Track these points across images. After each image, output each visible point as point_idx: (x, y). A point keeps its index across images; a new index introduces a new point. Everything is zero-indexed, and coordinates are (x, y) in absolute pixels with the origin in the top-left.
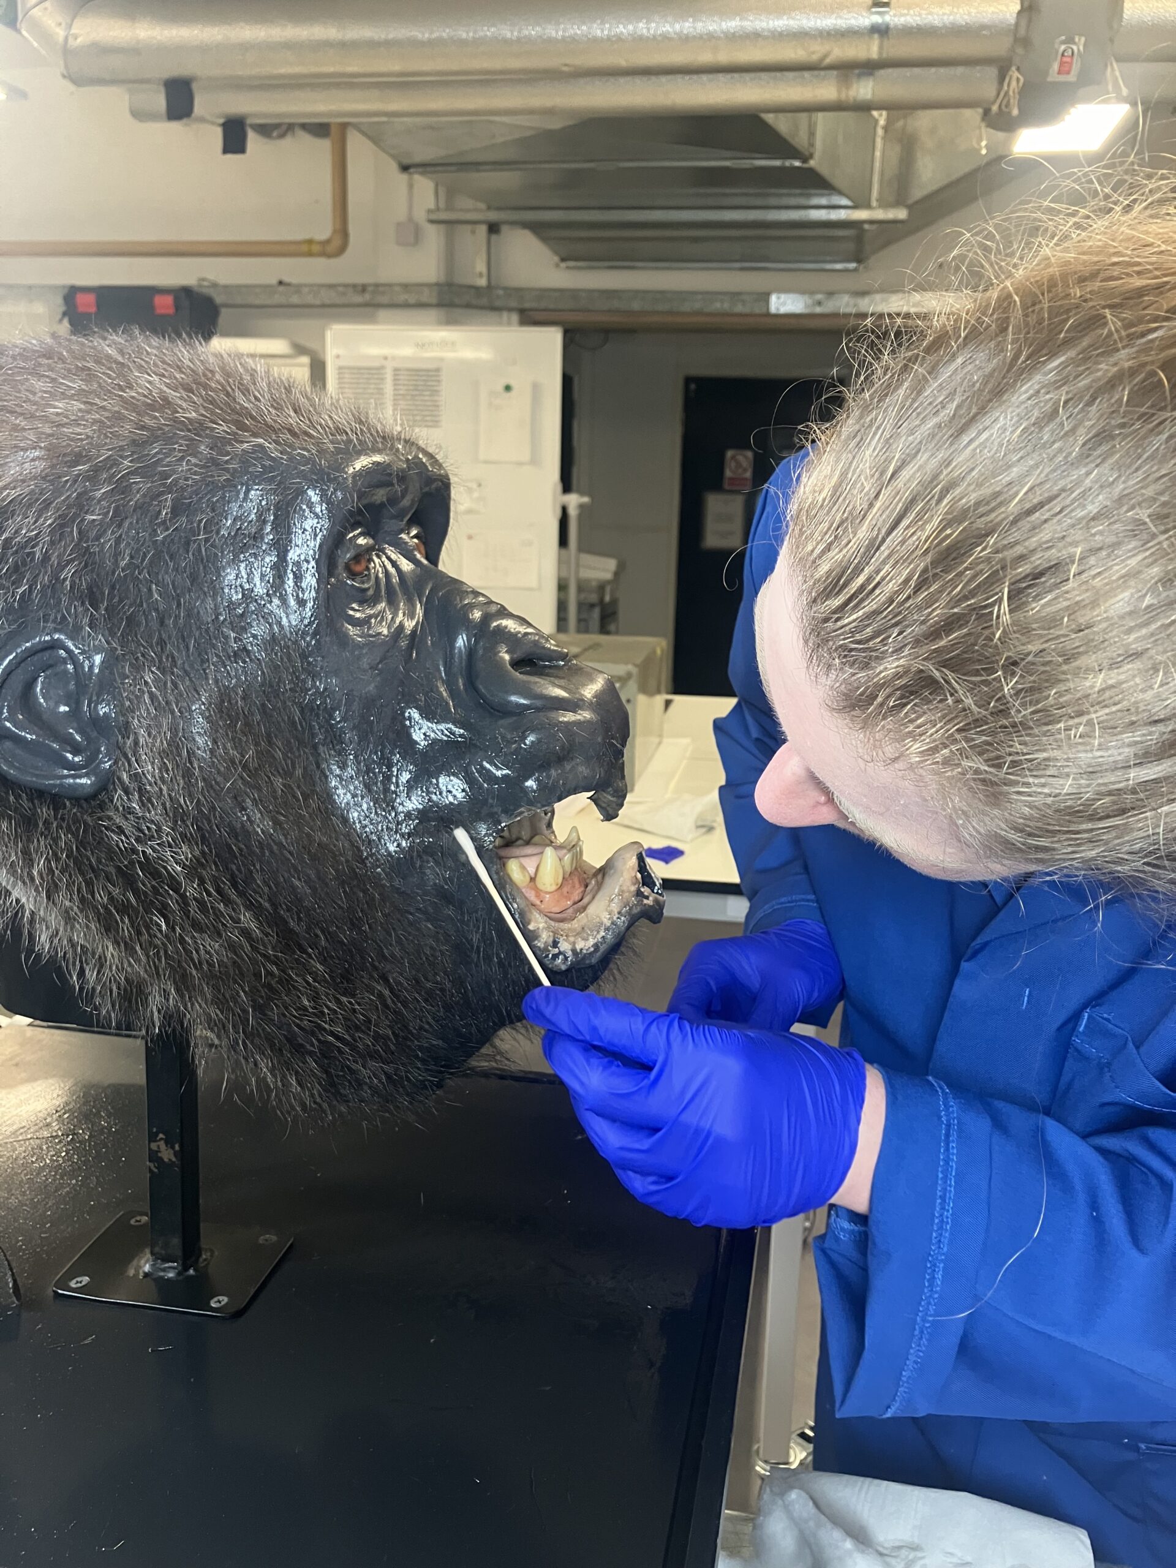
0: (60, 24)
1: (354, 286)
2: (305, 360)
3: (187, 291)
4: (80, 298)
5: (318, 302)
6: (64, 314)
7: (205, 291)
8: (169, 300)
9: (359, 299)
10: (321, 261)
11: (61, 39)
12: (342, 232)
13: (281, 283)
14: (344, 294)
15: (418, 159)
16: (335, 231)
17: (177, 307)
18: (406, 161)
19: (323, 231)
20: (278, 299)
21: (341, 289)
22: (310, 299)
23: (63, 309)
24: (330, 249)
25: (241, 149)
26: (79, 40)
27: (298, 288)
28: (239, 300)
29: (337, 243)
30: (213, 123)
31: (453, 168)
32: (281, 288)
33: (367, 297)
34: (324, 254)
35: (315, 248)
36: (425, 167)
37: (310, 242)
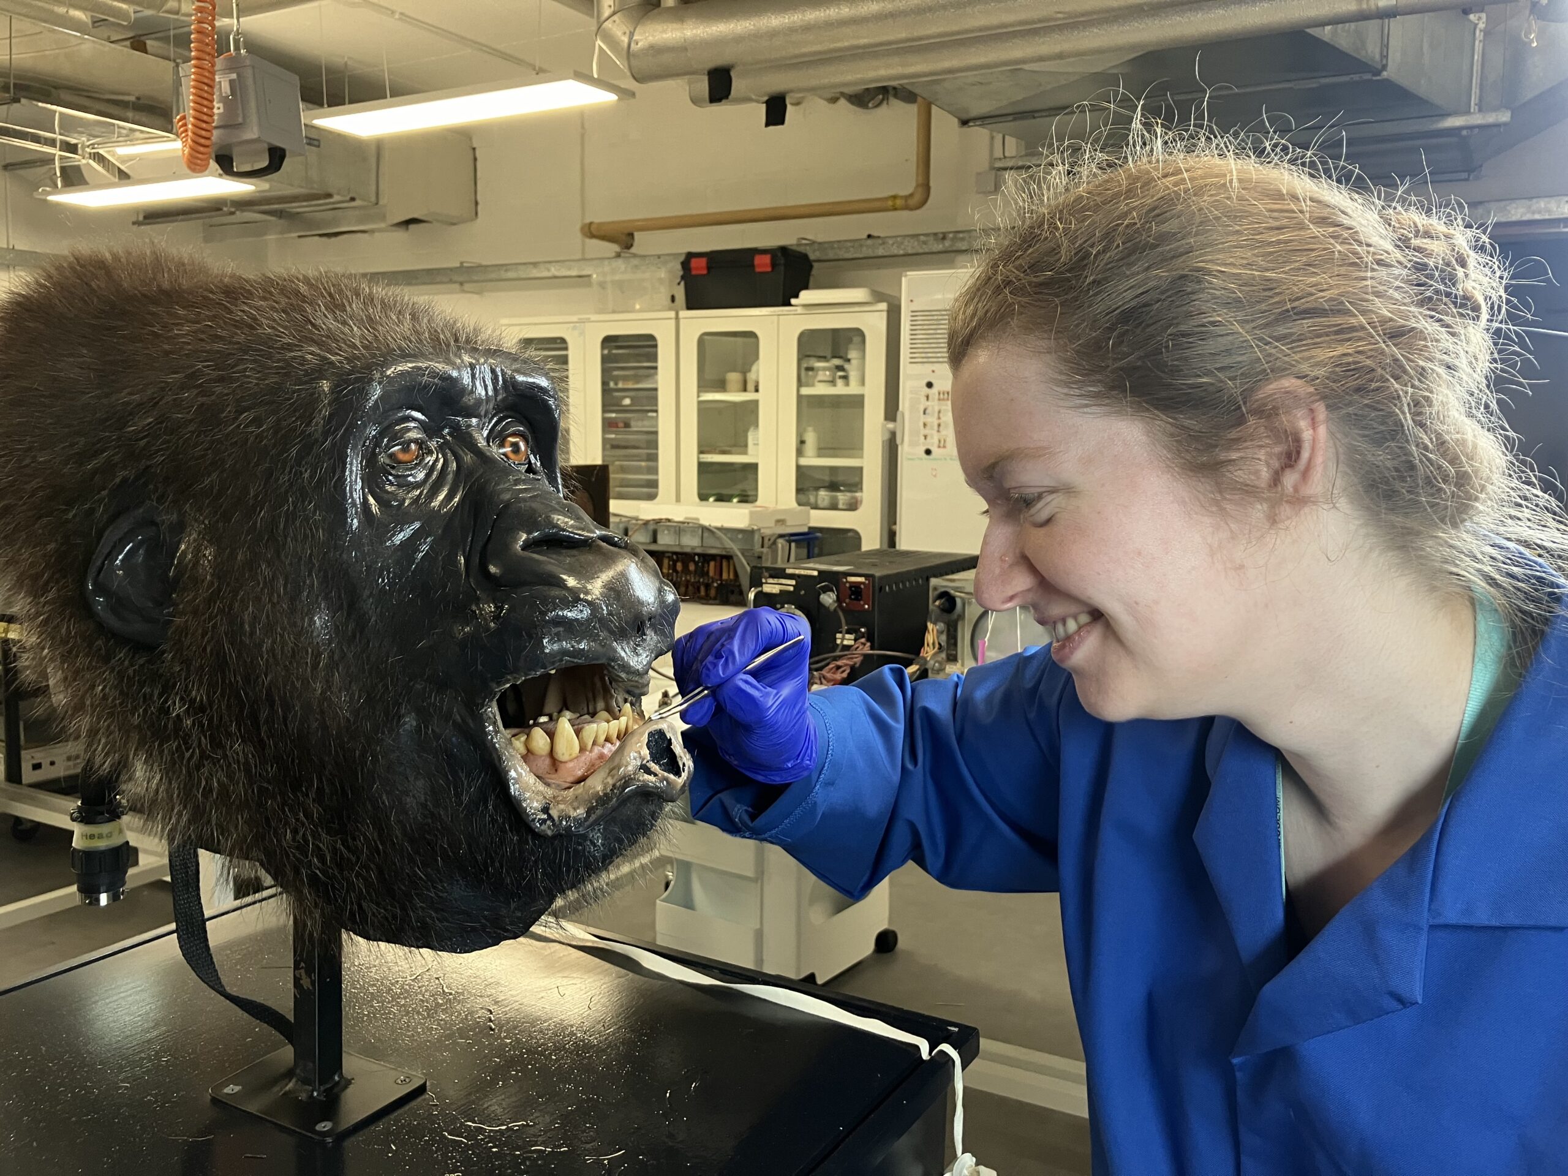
0: (625, 33)
1: (935, 234)
2: (883, 306)
3: (783, 249)
4: (694, 262)
5: (901, 252)
6: (683, 277)
7: (802, 249)
8: (767, 259)
9: (940, 247)
10: (905, 214)
11: (626, 45)
12: (926, 187)
13: (869, 236)
14: (925, 243)
15: (974, 113)
16: (917, 186)
17: (774, 265)
18: (965, 117)
19: (907, 186)
20: (865, 252)
21: (922, 238)
22: (895, 250)
23: (681, 273)
24: (912, 202)
25: (781, 122)
26: (640, 44)
27: (883, 240)
28: (831, 255)
29: (918, 198)
30: (758, 101)
31: (1010, 118)
32: (870, 242)
33: (947, 243)
34: (907, 208)
35: (899, 202)
36: (983, 119)
37: (895, 197)
